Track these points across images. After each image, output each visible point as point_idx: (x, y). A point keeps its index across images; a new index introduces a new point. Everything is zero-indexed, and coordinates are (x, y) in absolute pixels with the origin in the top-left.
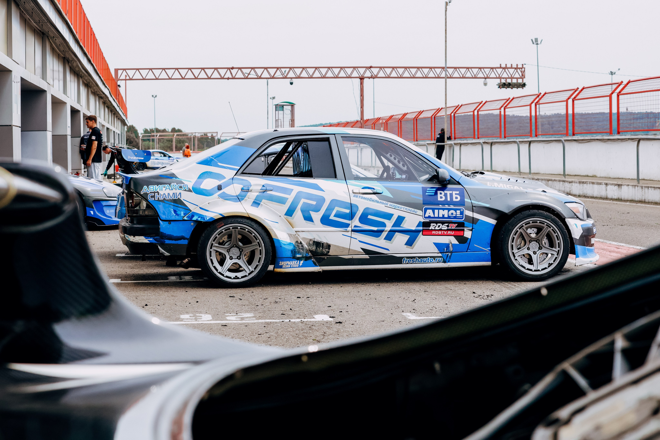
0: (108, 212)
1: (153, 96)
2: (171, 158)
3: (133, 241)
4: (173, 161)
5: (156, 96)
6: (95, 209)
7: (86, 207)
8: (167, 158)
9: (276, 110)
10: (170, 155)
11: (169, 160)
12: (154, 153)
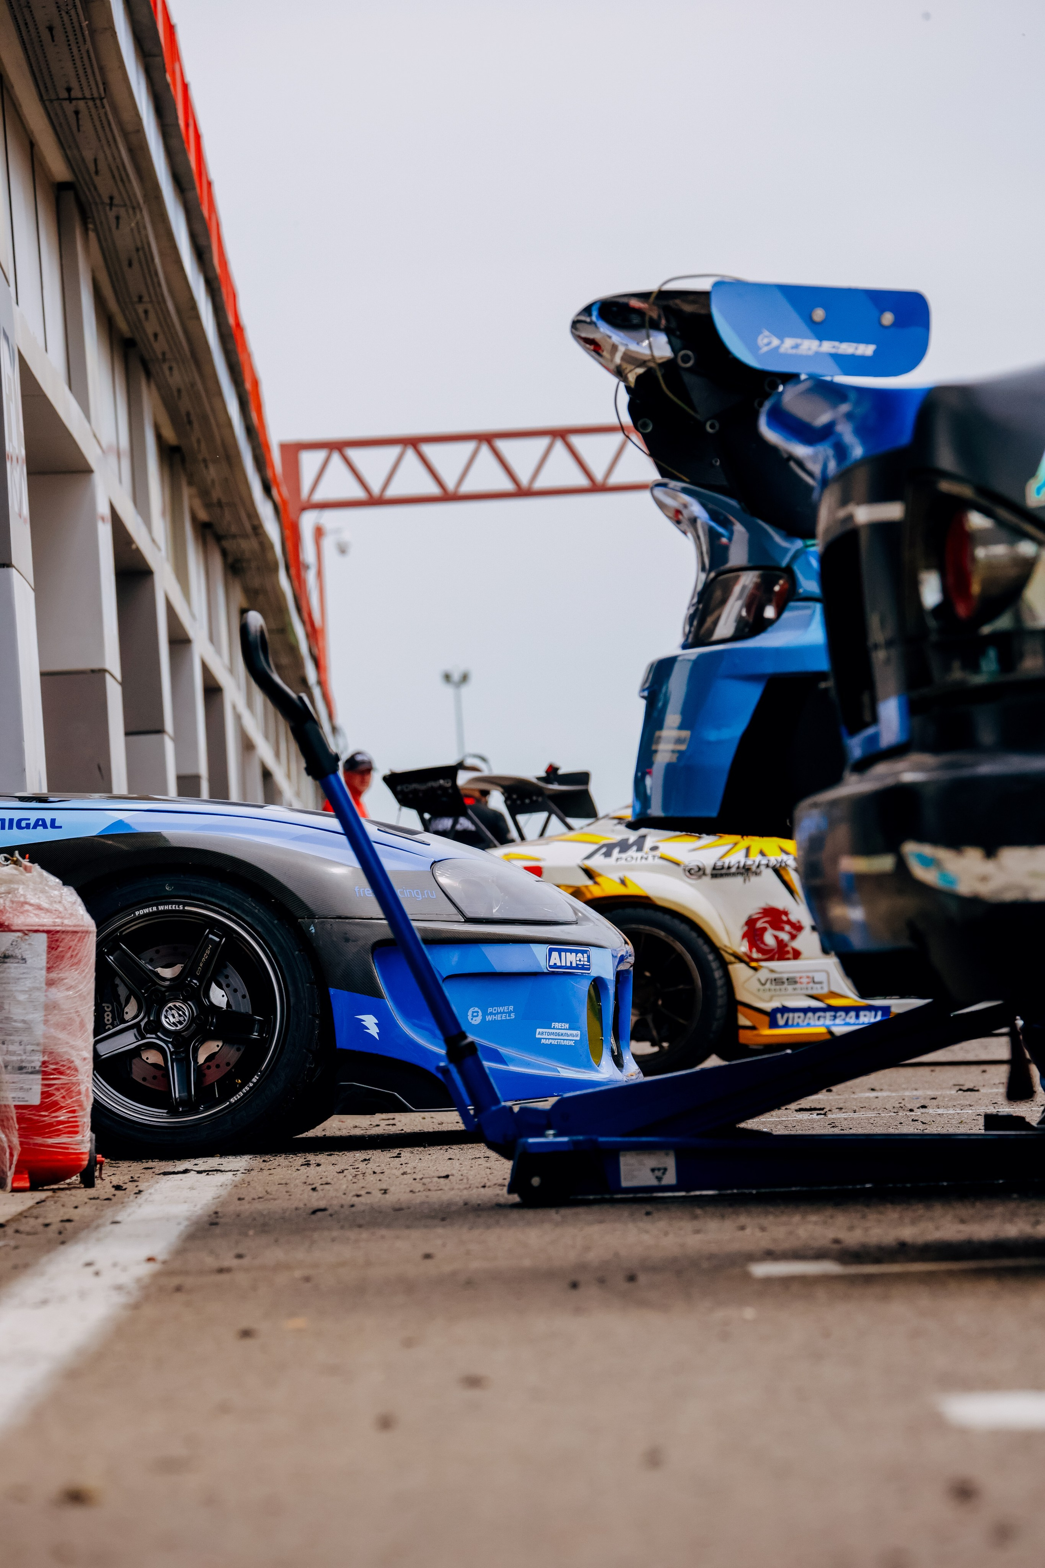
0: (477, 1021)
1: (447, 677)
3: (985, 890)
5: (465, 678)
6: (389, 1003)
7: (332, 991)
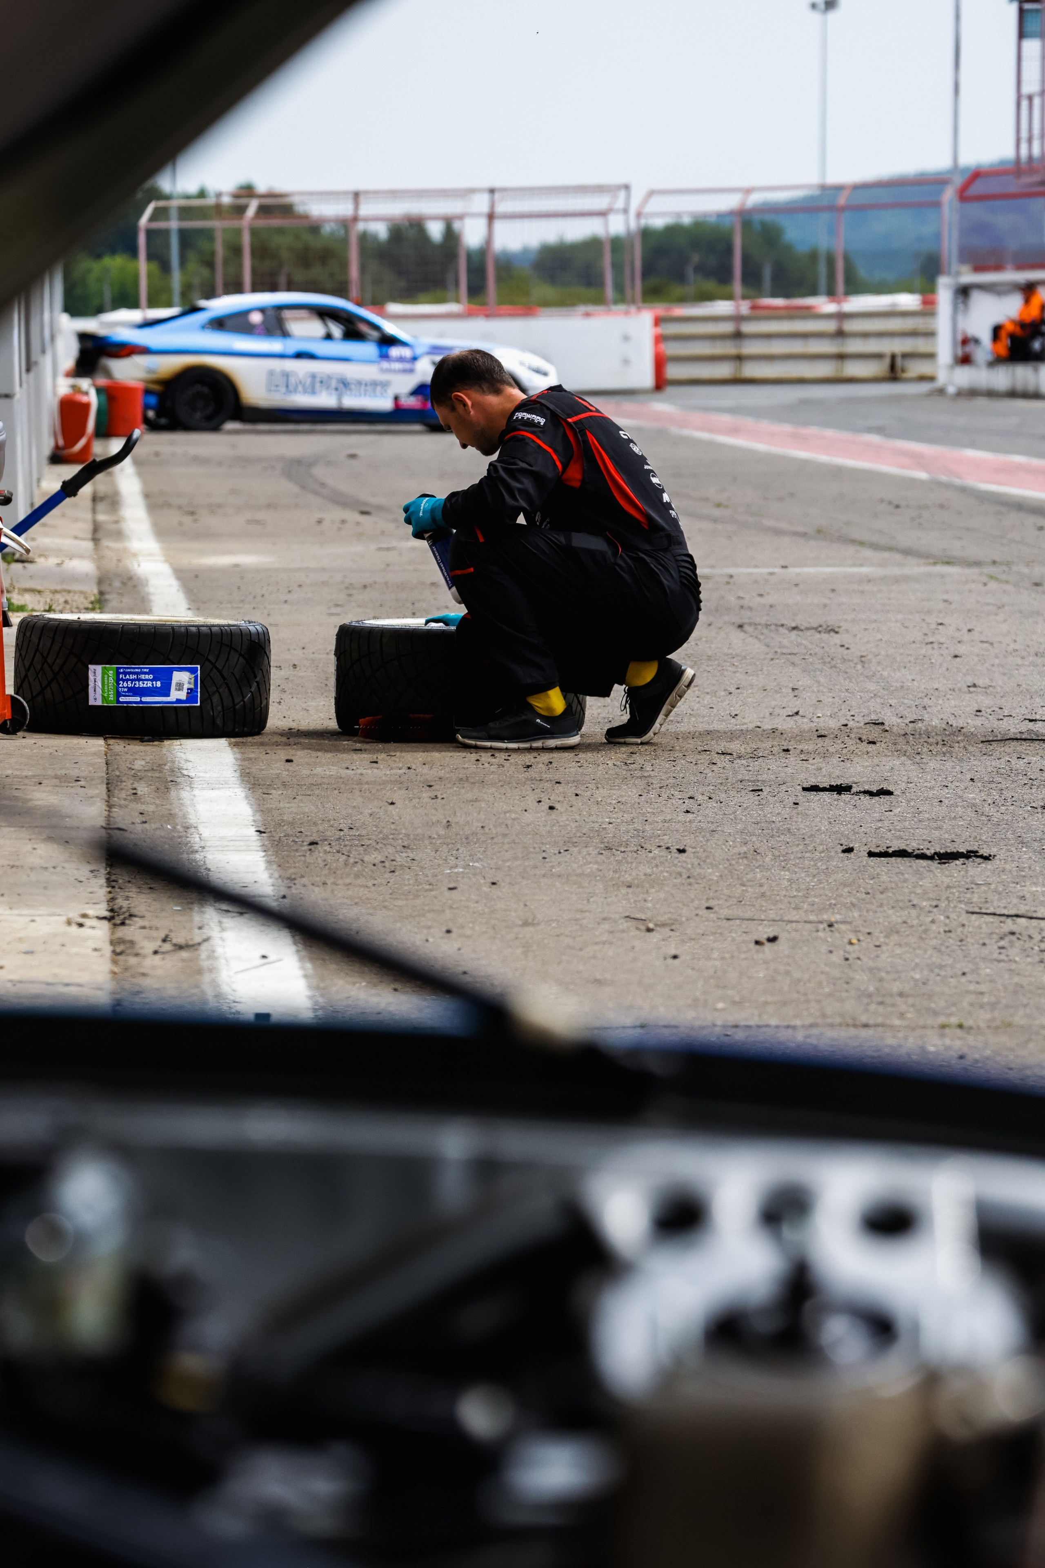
2: (395, 352)
4: (407, 366)
8: (368, 349)
9: (1022, 35)
10: (390, 328)
11: (385, 365)
12: (287, 314)
